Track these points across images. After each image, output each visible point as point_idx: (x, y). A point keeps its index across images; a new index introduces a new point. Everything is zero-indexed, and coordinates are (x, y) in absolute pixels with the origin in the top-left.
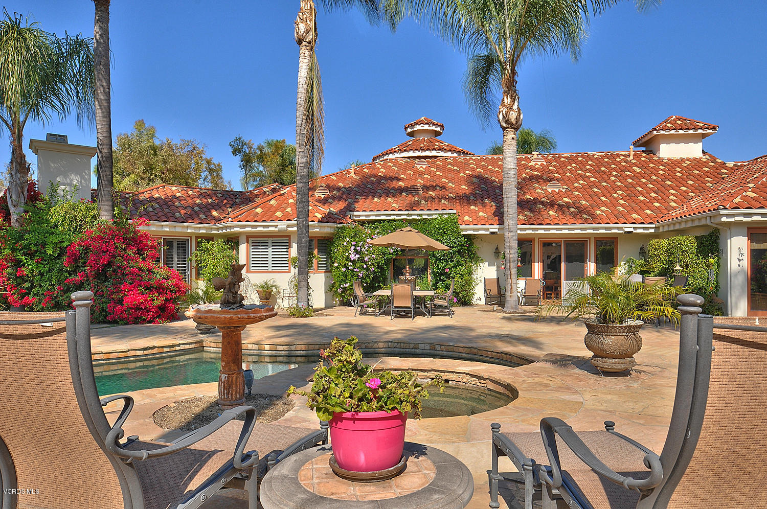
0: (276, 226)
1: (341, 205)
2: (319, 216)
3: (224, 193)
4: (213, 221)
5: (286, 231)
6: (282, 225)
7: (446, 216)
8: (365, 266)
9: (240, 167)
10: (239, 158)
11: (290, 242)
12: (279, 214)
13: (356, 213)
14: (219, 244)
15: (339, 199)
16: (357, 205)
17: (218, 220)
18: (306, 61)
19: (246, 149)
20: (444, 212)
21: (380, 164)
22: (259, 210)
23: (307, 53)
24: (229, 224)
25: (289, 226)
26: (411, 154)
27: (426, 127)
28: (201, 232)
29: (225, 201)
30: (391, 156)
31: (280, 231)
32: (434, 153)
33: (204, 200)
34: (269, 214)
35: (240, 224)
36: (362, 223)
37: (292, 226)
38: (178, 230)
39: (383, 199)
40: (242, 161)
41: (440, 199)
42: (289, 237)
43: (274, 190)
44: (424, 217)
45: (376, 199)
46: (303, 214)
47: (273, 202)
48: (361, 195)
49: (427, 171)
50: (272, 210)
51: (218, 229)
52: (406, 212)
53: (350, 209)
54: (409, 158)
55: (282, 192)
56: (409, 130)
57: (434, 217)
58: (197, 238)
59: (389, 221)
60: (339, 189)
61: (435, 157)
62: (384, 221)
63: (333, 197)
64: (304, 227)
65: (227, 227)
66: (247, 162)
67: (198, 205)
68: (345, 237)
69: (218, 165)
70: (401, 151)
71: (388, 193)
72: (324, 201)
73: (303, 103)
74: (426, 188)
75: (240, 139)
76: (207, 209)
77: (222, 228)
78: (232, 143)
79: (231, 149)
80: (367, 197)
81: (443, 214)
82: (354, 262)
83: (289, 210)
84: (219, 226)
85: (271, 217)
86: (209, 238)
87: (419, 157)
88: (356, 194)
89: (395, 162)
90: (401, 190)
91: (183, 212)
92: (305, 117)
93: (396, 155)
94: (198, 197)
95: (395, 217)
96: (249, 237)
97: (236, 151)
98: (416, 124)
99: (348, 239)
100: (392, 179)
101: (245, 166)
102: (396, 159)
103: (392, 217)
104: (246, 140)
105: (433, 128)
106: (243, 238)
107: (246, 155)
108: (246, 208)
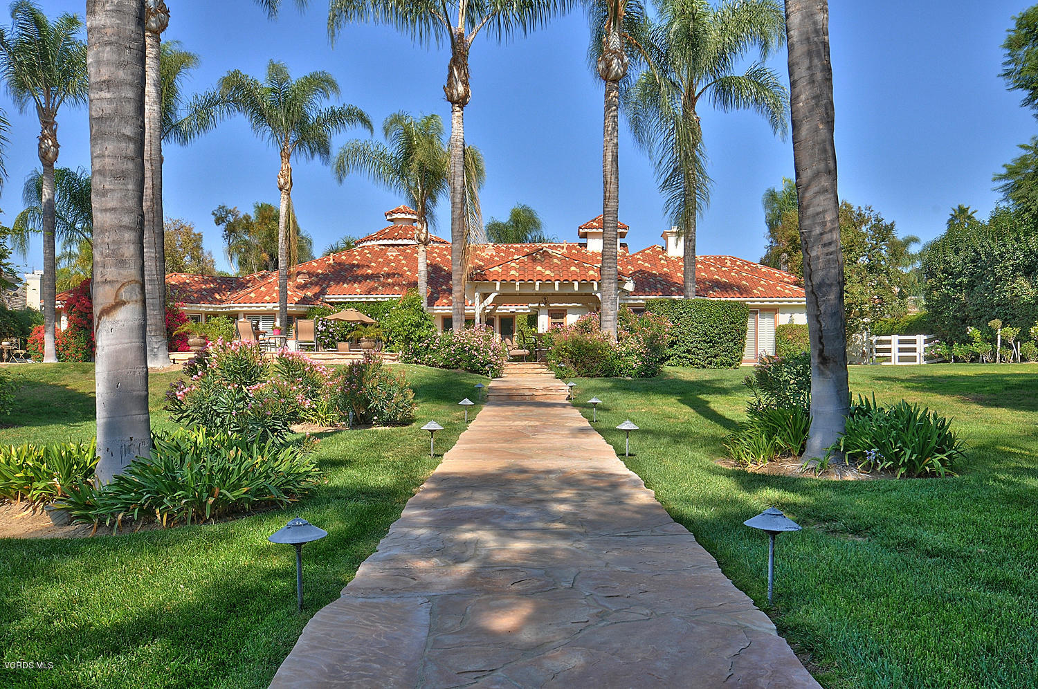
0: (265, 307)
1: (317, 289)
2: (297, 299)
3: (222, 279)
4: (218, 302)
5: (272, 310)
6: (270, 306)
7: (395, 299)
8: (330, 335)
9: (223, 237)
10: (222, 227)
11: (275, 318)
12: (267, 298)
13: (326, 296)
14: (223, 319)
15: (316, 284)
16: (328, 290)
17: (222, 302)
18: (285, 202)
19: (231, 218)
20: (393, 296)
21: (357, 251)
22: (253, 295)
23: (286, 197)
24: (232, 305)
25: (274, 307)
26: (385, 242)
27: (403, 216)
28: (210, 310)
29: (224, 286)
30: (369, 243)
31: (268, 310)
32: (405, 242)
33: (208, 285)
34: (261, 298)
35: (239, 305)
36: (332, 304)
37: (277, 307)
38: (194, 309)
39: (350, 285)
40: (225, 231)
41: (394, 285)
42: (275, 314)
43: (263, 277)
44: (379, 300)
45: (345, 285)
46: (284, 298)
47: (263, 289)
48: (334, 281)
49: (396, 259)
50: (263, 295)
51: (222, 308)
52: (366, 296)
53: (323, 293)
54: (384, 245)
55: (269, 281)
56: (389, 217)
57: (386, 299)
58: (206, 315)
59: (353, 302)
60: (318, 275)
61: (407, 245)
62: (349, 302)
63: (311, 283)
64: (284, 307)
65: (229, 307)
66: (231, 230)
67: (205, 290)
68: (315, 314)
69: (199, 234)
70: (377, 239)
71: (356, 279)
72: (303, 287)
73: (283, 229)
74: (388, 275)
75: (224, 207)
76: (211, 292)
77: (226, 308)
78: (216, 212)
79: (213, 218)
80: (339, 283)
81: (392, 298)
82: (321, 332)
83: (274, 295)
84: (222, 306)
85: (261, 300)
86: (216, 315)
87: (393, 245)
88: (330, 281)
89: (371, 249)
90: (368, 277)
91: (196, 295)
92: (284, 238)
93: (373, 243)
94: (203, 283)
95: (357, 300)
96: (245, 314)
97: (219, 221)
98: (393, 212)
99: (317, 316)
100: (363, 266)
101: (228, 236)
102: (373, 246)
103: (355, 300)
104: (230, 207)
105: (410, 216)
106: (241, 315)
107: (230, 224)
108: (242, 293)
